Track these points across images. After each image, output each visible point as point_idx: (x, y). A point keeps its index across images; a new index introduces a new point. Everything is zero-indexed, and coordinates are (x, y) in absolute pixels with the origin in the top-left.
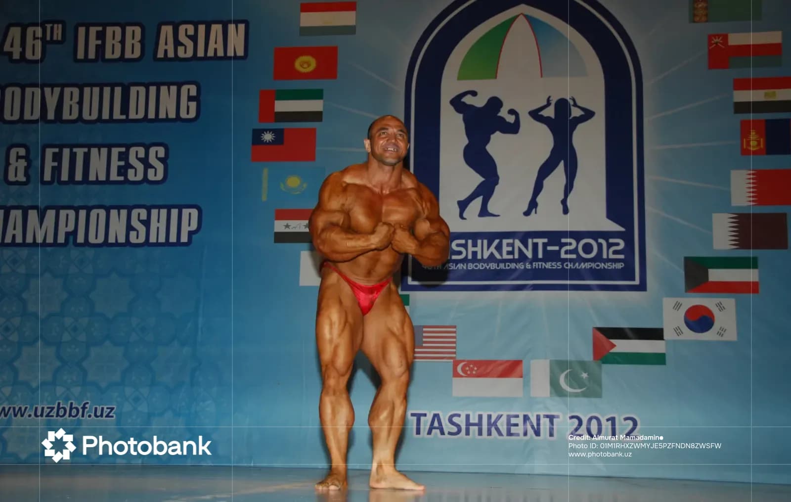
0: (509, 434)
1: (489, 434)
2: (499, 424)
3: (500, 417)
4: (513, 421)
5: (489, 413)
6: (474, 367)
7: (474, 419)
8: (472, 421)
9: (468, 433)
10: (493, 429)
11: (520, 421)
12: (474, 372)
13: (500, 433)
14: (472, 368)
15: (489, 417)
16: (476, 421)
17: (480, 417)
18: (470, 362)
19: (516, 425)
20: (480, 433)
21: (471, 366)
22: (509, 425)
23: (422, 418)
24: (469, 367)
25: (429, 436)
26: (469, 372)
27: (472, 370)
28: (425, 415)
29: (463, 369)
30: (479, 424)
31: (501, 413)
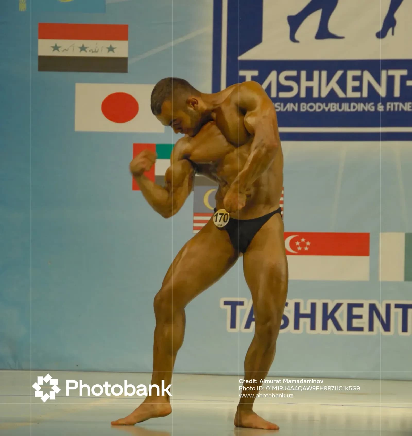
0: (350, 328)
1: (325, 327)
2: (337, 315)
3: (338, 306)
4: (356, 311)
5: (325, 301)
6: (306, 241)
7: (305, 309)
8: (302, 311)
9: (297, 327)
10: (330, 322)
11: (364, 312)
12: (306, 249)
13: (338, 328)
14: (303, 242)
15: (325, 306)
16: (308, 311)
17: (313, 306)
18: (301, 235)
19: (360, 317)
20: (313, 327)
21: (303, 240)
22: (351, 317)
23: (239, 308)
24: (300, 241)
25: (247, 330)
26: (299, 248)
27: (303, 245)
28: (242, 303)
29: (292, 243)
30: (312, 316)
31: (339, 301)
